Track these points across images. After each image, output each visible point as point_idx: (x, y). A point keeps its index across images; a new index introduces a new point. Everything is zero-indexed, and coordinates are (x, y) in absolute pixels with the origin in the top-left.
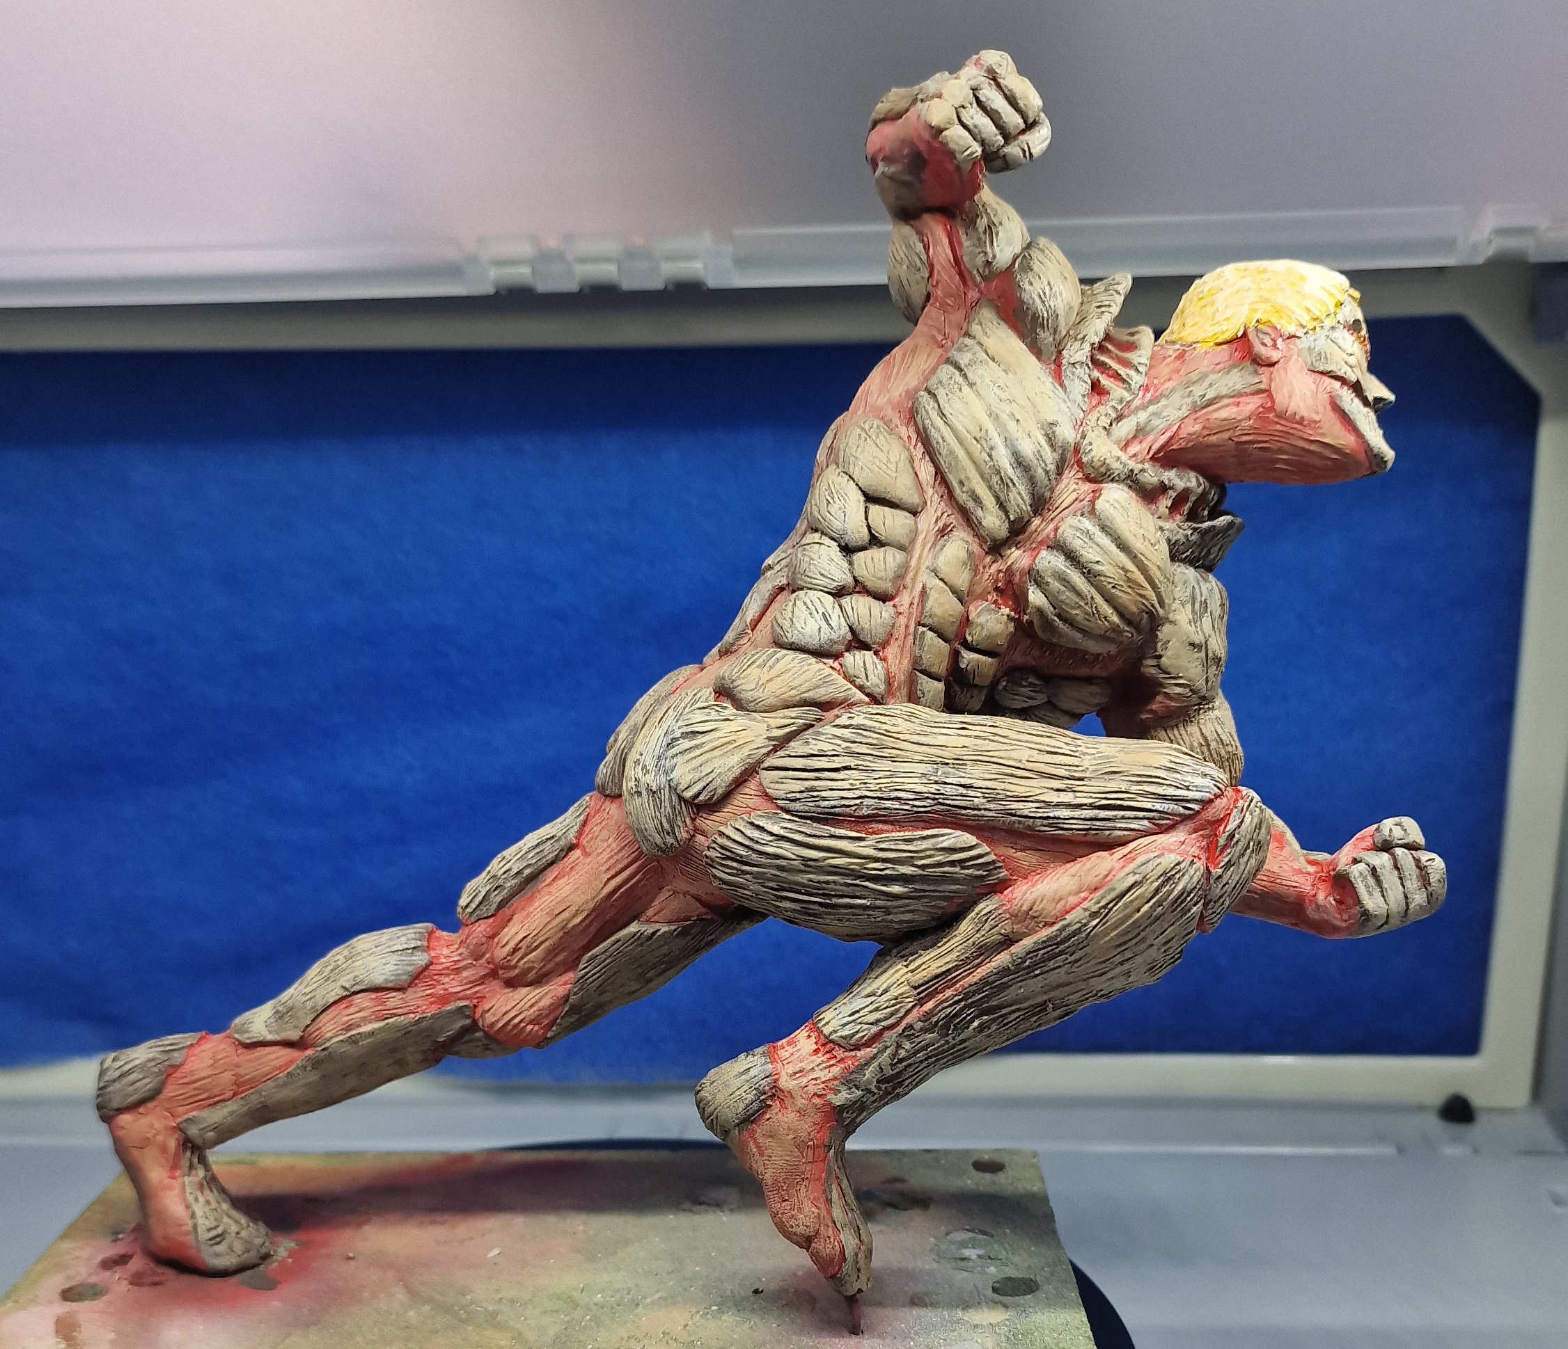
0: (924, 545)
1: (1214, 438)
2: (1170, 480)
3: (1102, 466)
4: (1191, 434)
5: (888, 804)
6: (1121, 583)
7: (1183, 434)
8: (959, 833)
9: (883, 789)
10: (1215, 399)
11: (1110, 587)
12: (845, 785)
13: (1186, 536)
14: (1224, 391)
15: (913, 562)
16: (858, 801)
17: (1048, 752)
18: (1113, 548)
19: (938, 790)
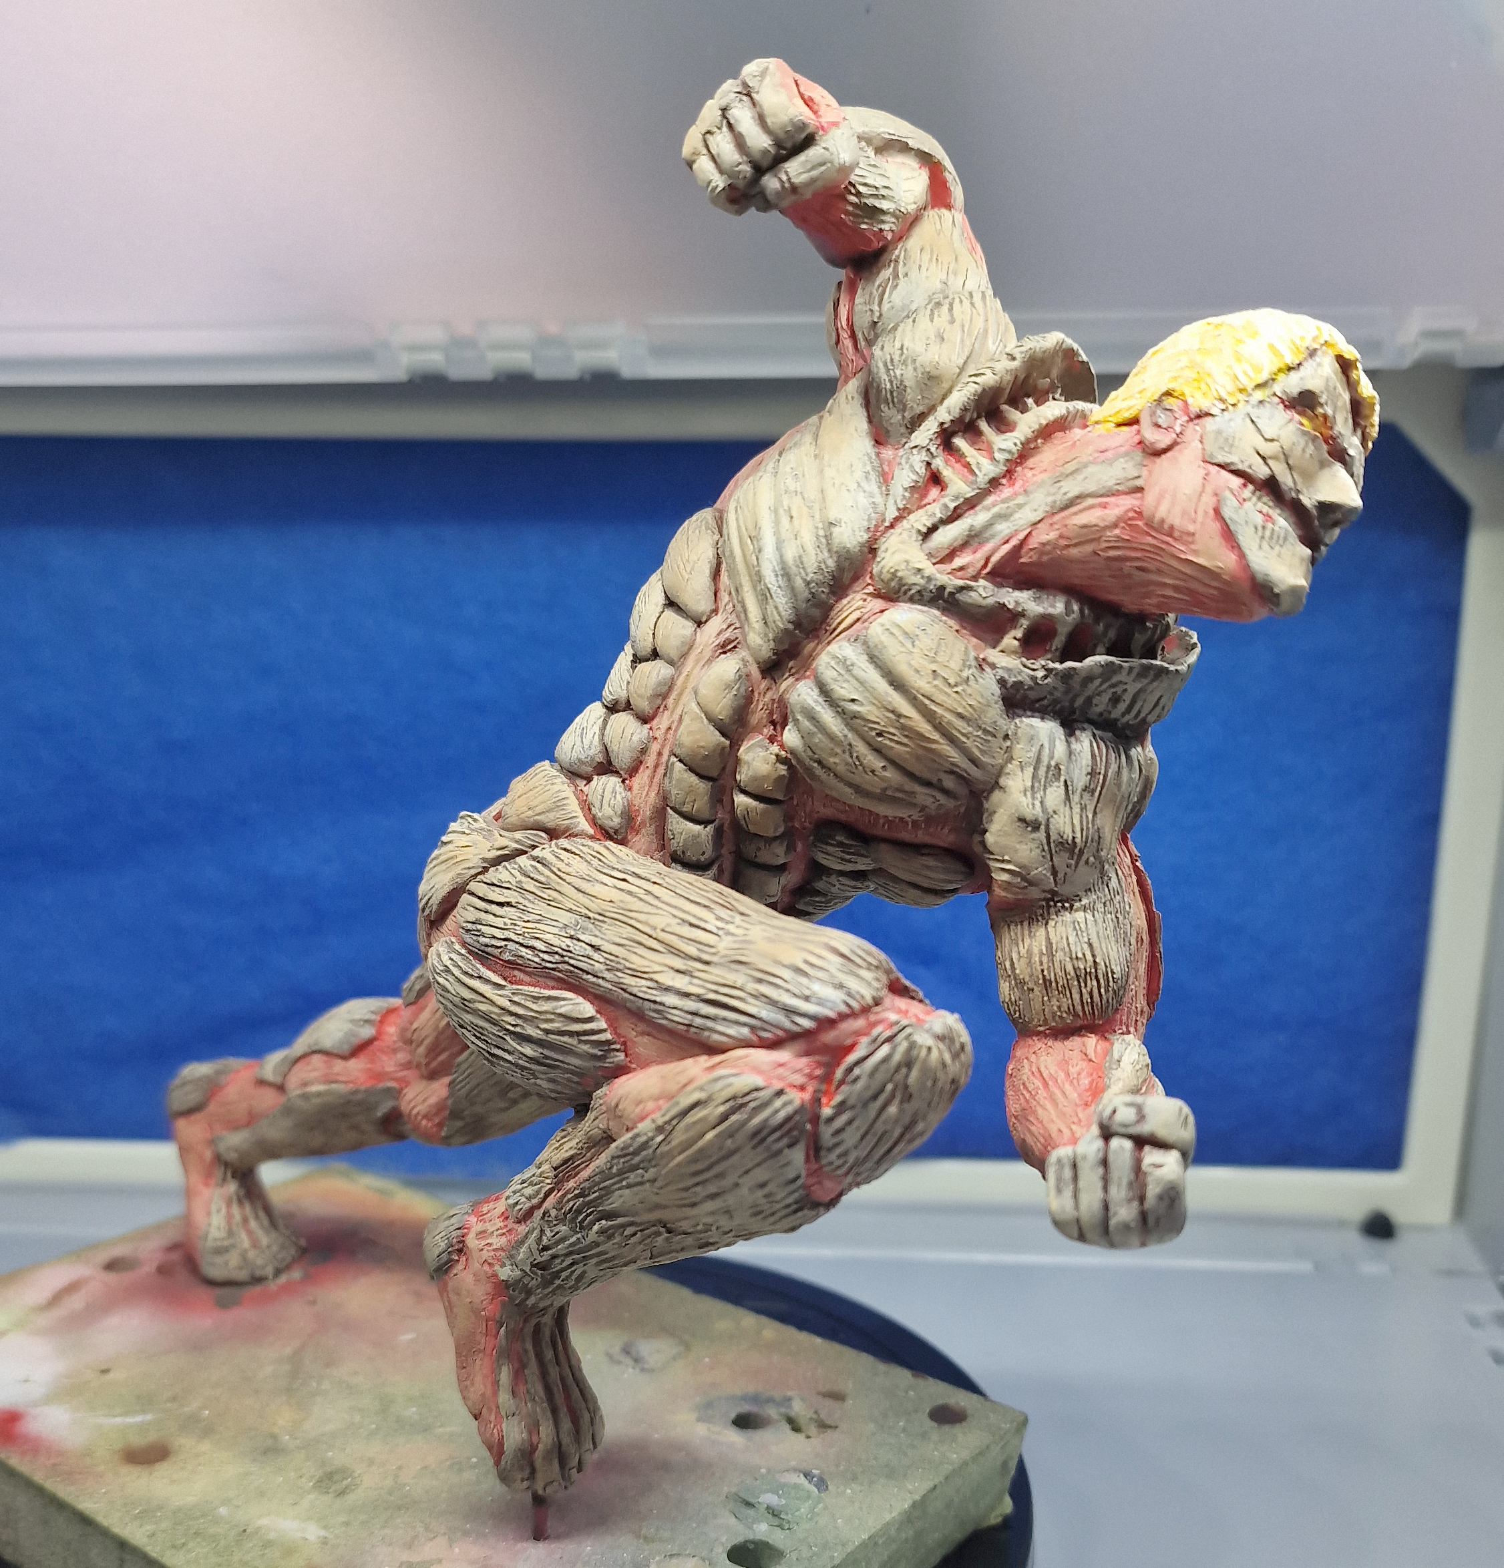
0: (697, 661)
1: (1074, 552)
2: (1017, 603)
3: (893, 580)
4: (1044, 544)
5: (524, 952)
6: (892, 730)
7: (1033, 543)
8: (580, 1000)
9: (526, 935)
10: (1078, 497)
11: (873, 733)
12: (499, 922)
13: (1034, 679)
14: (1091, 487)
15: (679, 682)
16: (503, 943)
17: (691, 925)
18: (882, 686)
19: (568, 946)
